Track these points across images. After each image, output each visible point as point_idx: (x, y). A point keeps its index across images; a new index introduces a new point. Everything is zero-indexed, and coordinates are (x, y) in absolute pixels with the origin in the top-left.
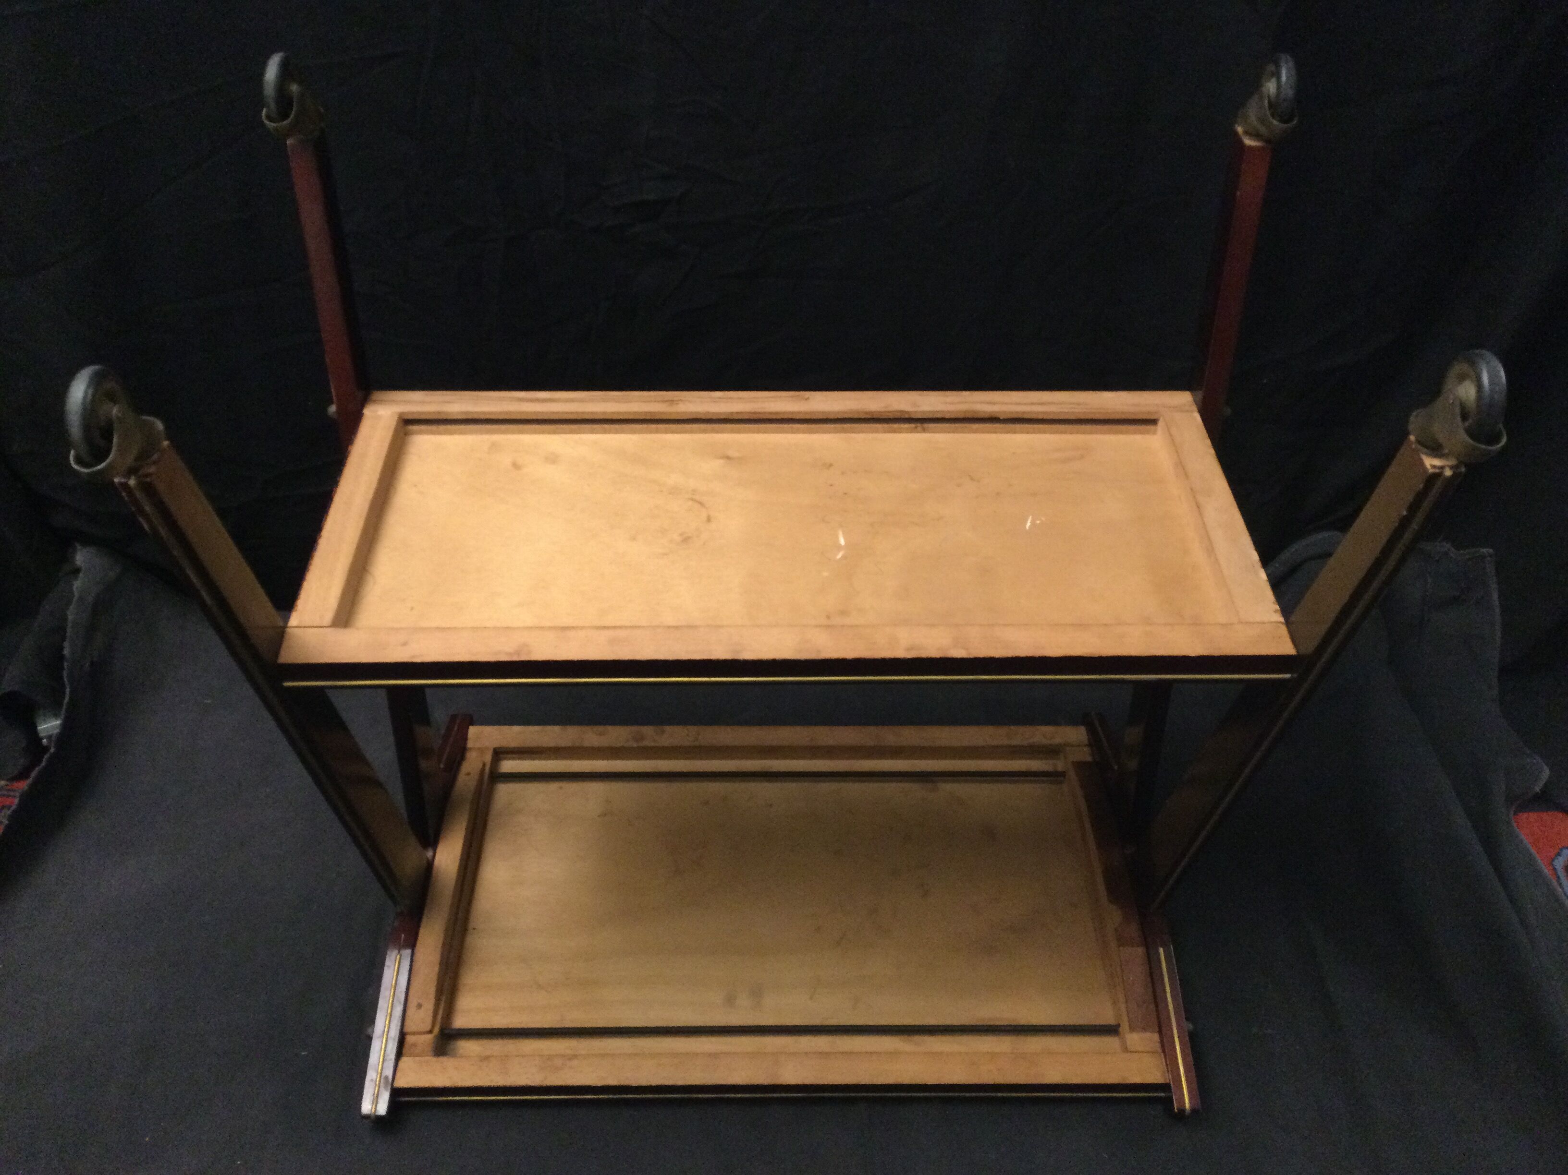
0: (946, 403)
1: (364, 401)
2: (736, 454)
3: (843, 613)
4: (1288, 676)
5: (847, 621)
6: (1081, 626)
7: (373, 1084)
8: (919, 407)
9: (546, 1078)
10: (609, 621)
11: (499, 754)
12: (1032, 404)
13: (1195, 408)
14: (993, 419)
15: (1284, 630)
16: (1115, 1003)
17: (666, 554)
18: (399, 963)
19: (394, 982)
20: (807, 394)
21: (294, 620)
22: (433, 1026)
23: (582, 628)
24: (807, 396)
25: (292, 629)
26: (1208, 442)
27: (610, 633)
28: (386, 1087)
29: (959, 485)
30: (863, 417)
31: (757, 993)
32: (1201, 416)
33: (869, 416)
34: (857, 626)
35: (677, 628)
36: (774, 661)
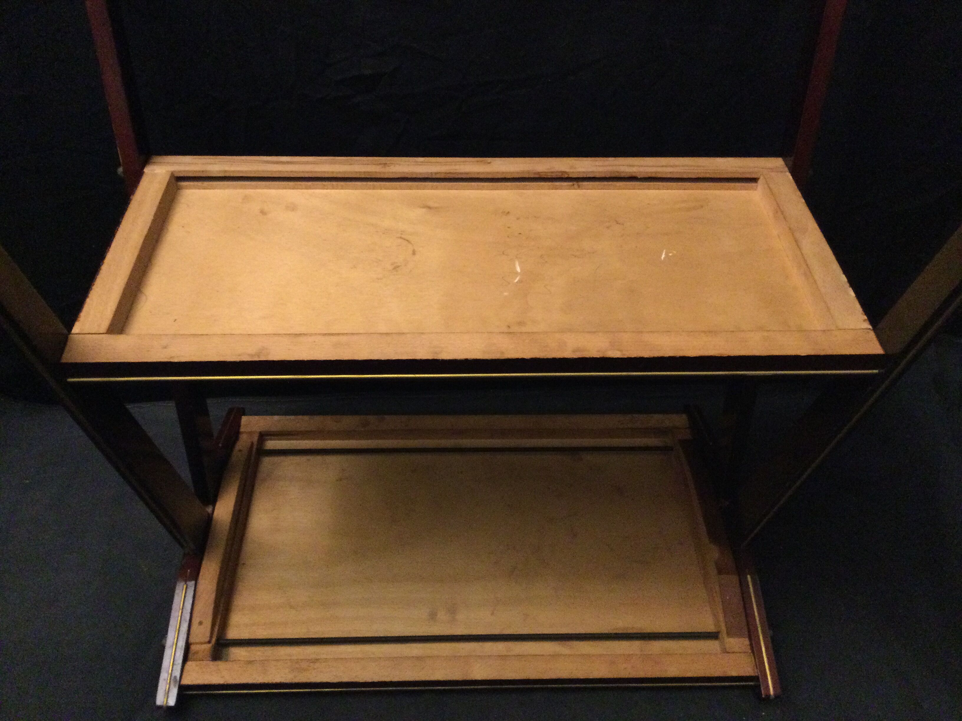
0: (597, 166)
1: (146, 162)
2: (436, 205)
3: (521, 323)
4: (875, 371)
5: (524, 329)
6: (711, 332)
7: (164, 683)
8: (575, 168)
9: (295, 677)
10: (335, 329)
11: (263, 436)
12: (663, 166)
13: (786, 169)
14: (632, 178)
15: (872, 335)
16: (715, 616)
17: (381, 279)
18: (186, 593)
19: (182, 605)
20: (489, 160)
21: (76, 329)
22: (211, 637)
23: (311, 335)
24: (489, 161)
25: (74, 335)
26: (799, 193)
27: (335, 339)
28: (175, 686)
29: (608, 228)
30: (532, 176)
31: (453, 610)
32: (792, 175)
33: (537, 176)
34: (533, 333)
35: (387, 334)
36: (466, 361)
